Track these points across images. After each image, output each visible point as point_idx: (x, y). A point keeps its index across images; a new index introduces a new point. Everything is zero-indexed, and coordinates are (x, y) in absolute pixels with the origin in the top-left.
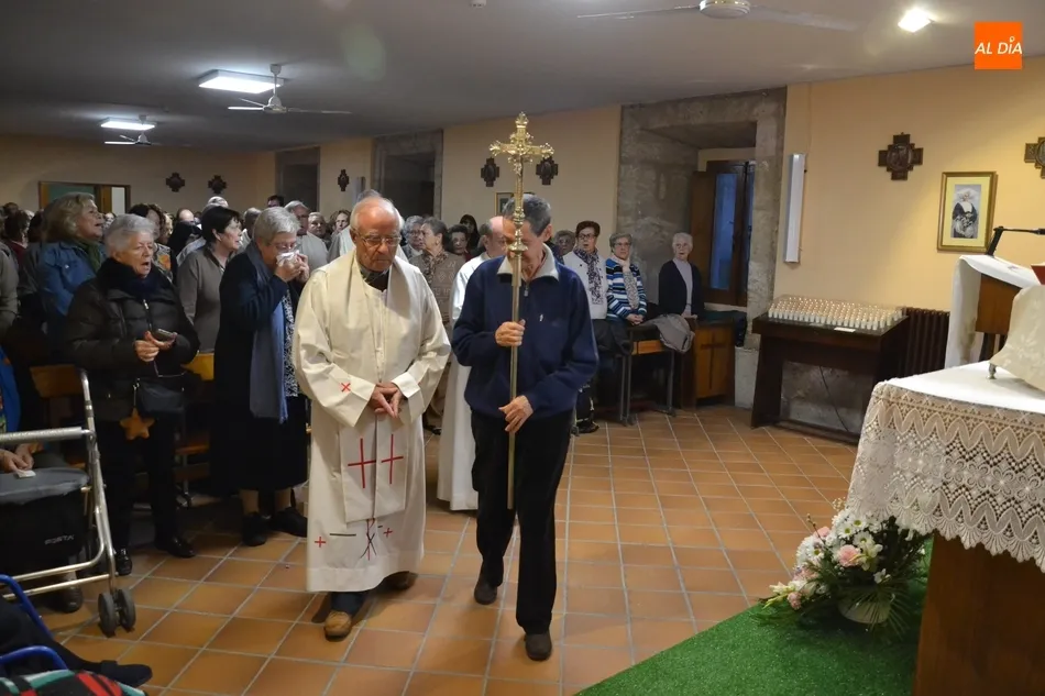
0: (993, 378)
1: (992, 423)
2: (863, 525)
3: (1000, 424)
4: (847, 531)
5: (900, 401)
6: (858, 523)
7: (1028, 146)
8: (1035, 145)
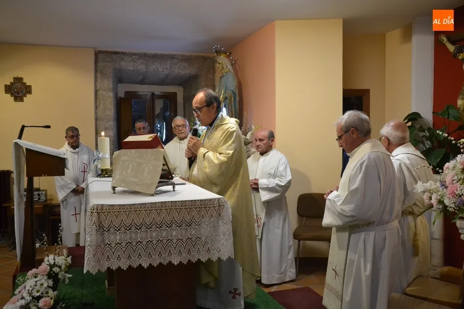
0: (115, 193)
1: (147, 210)
2: (45, 285)
3: (150, 210)
4: (38, 291)
5: (103, 211)
6: (42, 285)
7: (6, 86)
8: (9, 85)
